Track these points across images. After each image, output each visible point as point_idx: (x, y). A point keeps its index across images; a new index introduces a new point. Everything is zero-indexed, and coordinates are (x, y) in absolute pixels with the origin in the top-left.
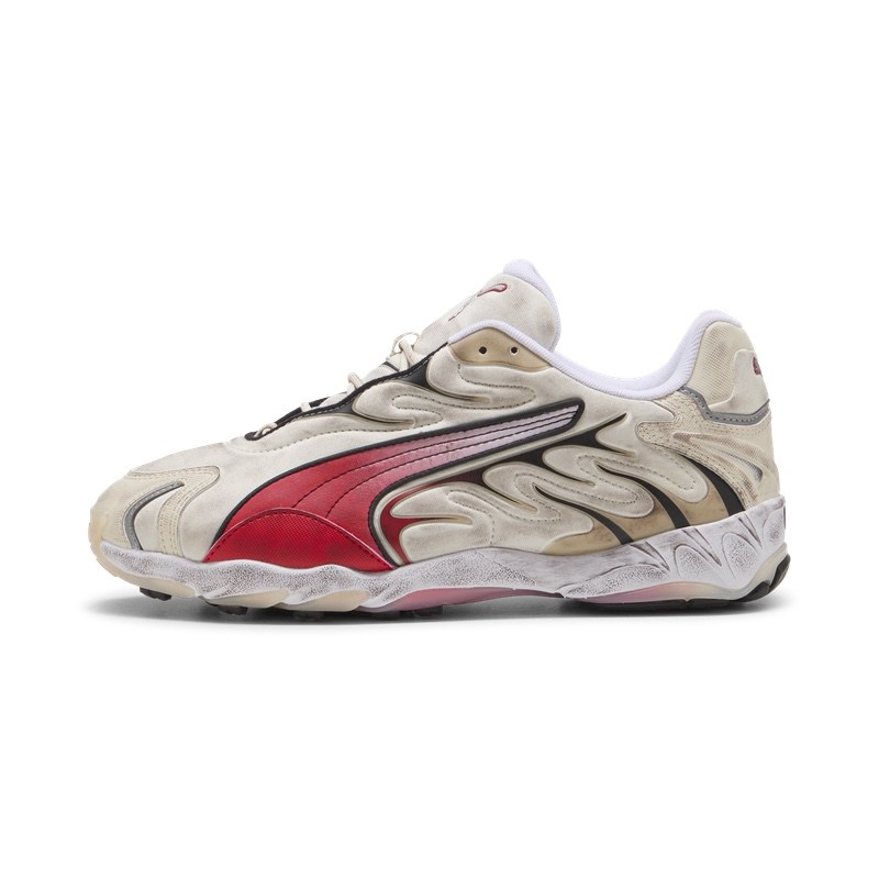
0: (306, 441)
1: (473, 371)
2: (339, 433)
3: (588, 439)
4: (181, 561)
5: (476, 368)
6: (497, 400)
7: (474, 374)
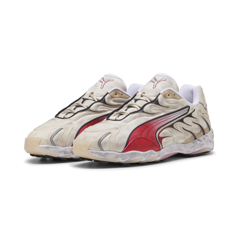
0: (135, 120)
1: (168, 100)
2: (142, 117)
3: (190, 116)
4: (116, 152)
5: (169, 99)
6: (173, 107)
7: (168, 101)
